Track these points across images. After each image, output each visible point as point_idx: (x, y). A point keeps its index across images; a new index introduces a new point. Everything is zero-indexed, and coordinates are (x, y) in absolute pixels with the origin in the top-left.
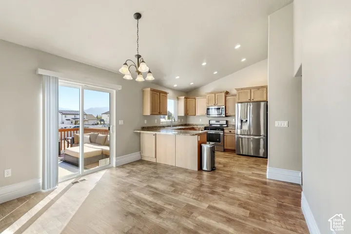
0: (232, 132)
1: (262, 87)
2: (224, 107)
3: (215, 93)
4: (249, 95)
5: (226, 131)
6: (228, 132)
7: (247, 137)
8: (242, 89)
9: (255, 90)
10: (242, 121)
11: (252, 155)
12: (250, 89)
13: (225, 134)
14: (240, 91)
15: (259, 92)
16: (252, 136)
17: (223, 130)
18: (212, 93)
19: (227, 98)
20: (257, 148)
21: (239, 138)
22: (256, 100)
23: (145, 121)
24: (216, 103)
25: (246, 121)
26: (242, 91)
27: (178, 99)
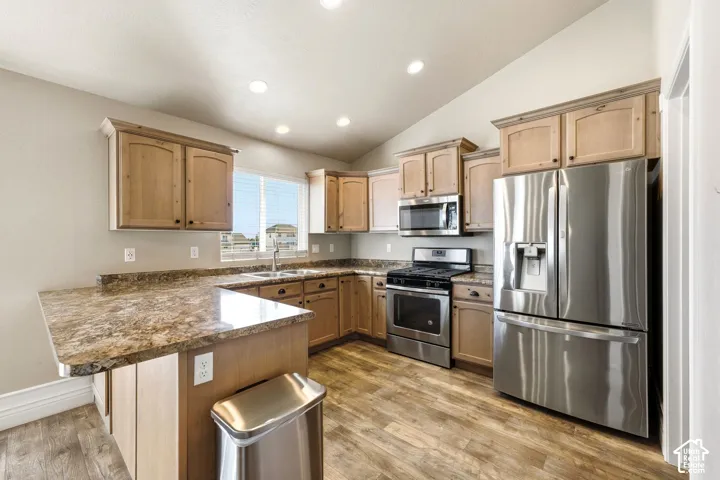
0: (483, 296)
1: (622, 93)
2: (455, 199)
3: (425, 151)
4: (555, 137)
5: (461, 290)
6: (467, 295)
7: (544, 325)
8: (521, 119)
9: (579, 114)
10: (520, 253)
11: (569, 411)
12: (560, 111)
13: (456, 303)
14: (511, 130)
15: (604, 121)
16: (568, 326)
17: (448, 286)
18: (414, 152)
19: (468, 165)
20: (596, 387)
21: (513, 329)
22: (587, 156)
23: (126, 251)
24: (430, 187)
25: (541, 253)
26: (520, 127)
27: (309, 178)
